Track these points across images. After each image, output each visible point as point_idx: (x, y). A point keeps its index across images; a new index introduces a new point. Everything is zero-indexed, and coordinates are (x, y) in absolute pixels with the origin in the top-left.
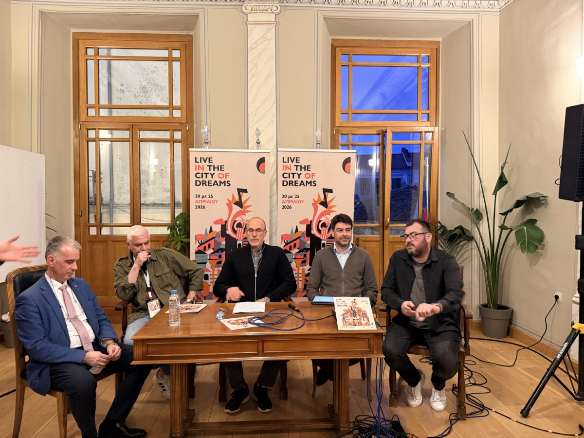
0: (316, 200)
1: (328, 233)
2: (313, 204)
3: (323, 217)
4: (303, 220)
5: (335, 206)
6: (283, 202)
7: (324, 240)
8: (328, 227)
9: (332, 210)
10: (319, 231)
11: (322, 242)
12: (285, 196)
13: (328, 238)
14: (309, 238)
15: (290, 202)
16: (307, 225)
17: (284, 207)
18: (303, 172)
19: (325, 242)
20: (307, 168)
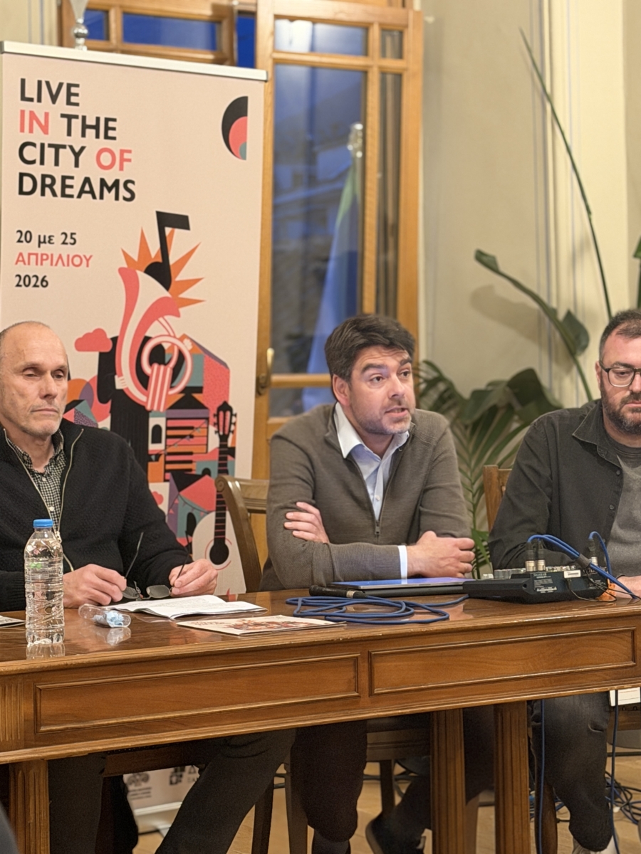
0: (135, 255)
1: (171, 387)
2: (121, 271)
3: (156, 324)
4: (87, 335)
5: (196, 281)
6: (20, 259)
7: (158, 415)
8: (172, 364)
9: (184, 295)
10: (143, 380)
11: (153, 422)
12: (25, 237)
13: (172, 407)
14: (109, 404)
15: (41, 259)
16: (102, 355)
17: (24, 281)
18: (92, 143)
19: (161, 422)
20: (105, 128)
